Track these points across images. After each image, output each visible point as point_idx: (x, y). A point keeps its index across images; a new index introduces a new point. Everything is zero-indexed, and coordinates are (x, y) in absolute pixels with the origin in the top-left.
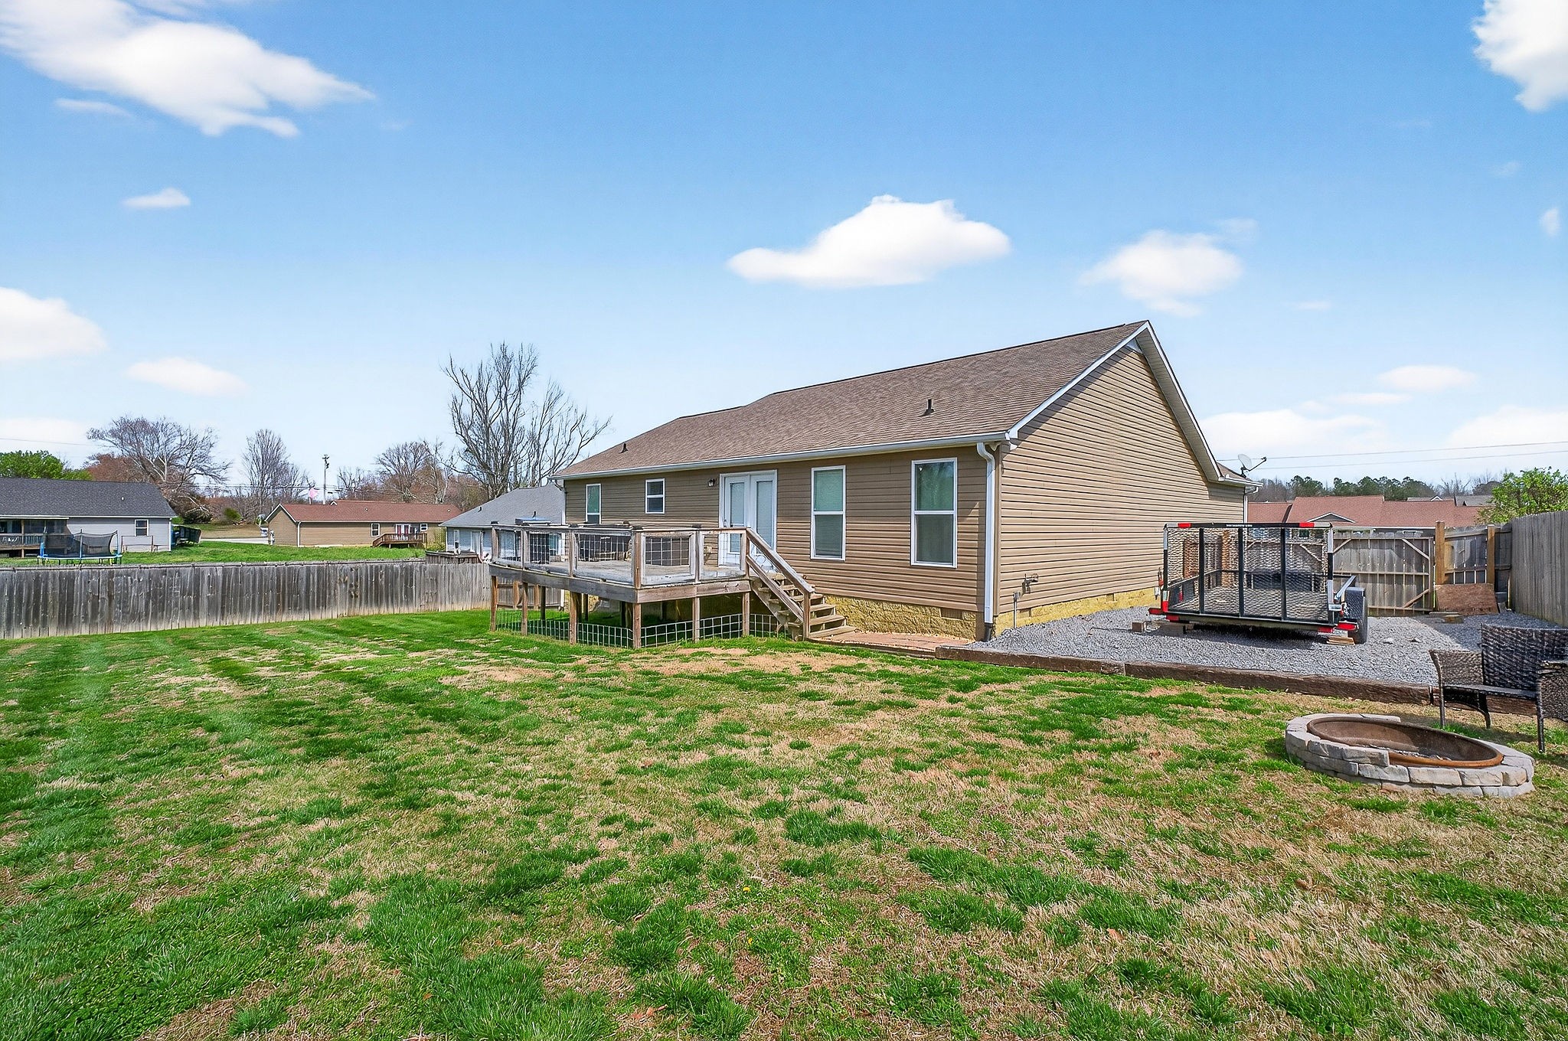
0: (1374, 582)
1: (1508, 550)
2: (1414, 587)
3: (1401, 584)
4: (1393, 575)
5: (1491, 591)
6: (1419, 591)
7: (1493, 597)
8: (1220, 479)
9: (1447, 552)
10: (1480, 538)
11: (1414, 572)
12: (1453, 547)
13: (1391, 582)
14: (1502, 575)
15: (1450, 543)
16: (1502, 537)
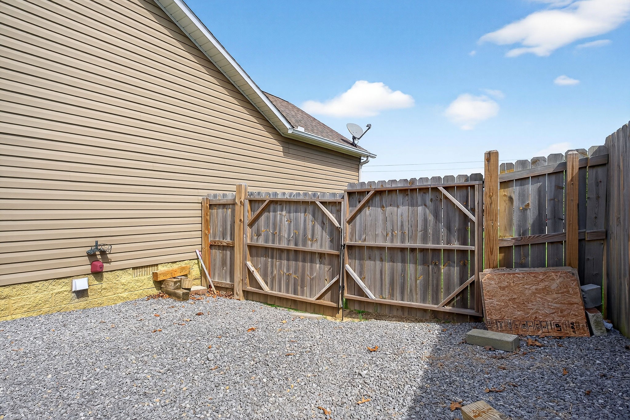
0: (404, 261)
1: (603, 201)
2: (456, 271)
3: (437, 265)
4: (427, 249)
5: (574, 285)
6: (462, 279)
7: (577, 299)
8: (290, 132)
9: (501, 206)
10: (553, 177)
11: (456, 245)
12: (511, 199)
13: (425, 262)
14: (592, 249)
15: (507, 192)
16: (590, 174)
